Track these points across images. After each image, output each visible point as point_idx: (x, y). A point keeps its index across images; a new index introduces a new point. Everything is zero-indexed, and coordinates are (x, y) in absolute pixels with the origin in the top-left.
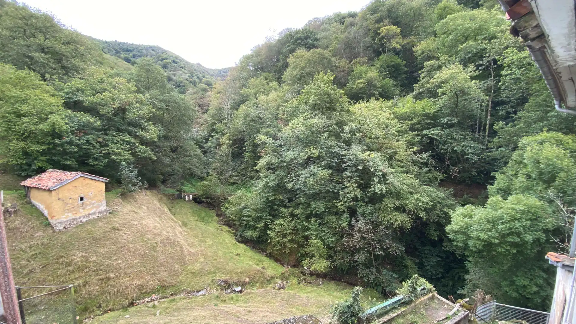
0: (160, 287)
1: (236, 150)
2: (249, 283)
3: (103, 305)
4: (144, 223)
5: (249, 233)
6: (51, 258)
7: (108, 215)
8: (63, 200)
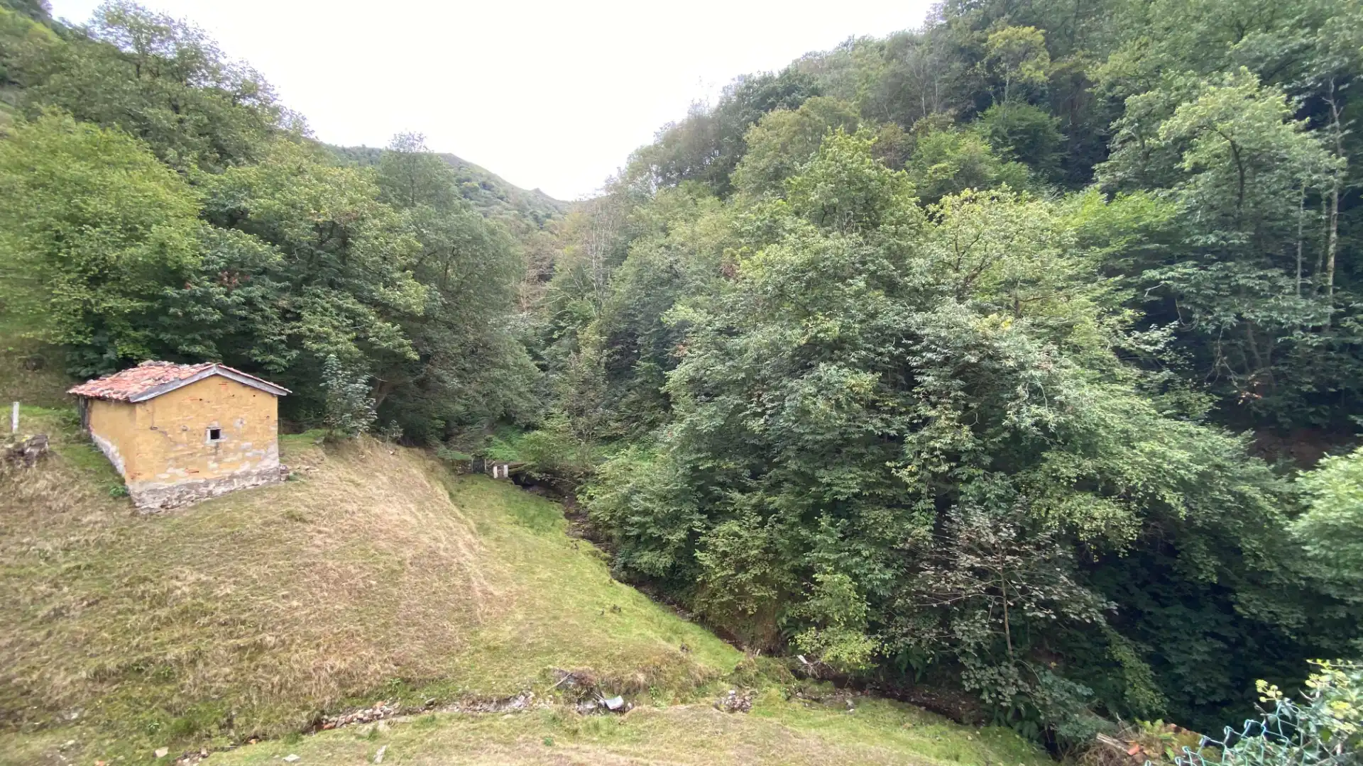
0: (397, 681)
1: (617, 357)
2: (646, 688)
3: (239, 721)
4: (376, 510)
5: (646, 558)
6: (115, 583)
7: (282, 484)
8: (165, 433)
